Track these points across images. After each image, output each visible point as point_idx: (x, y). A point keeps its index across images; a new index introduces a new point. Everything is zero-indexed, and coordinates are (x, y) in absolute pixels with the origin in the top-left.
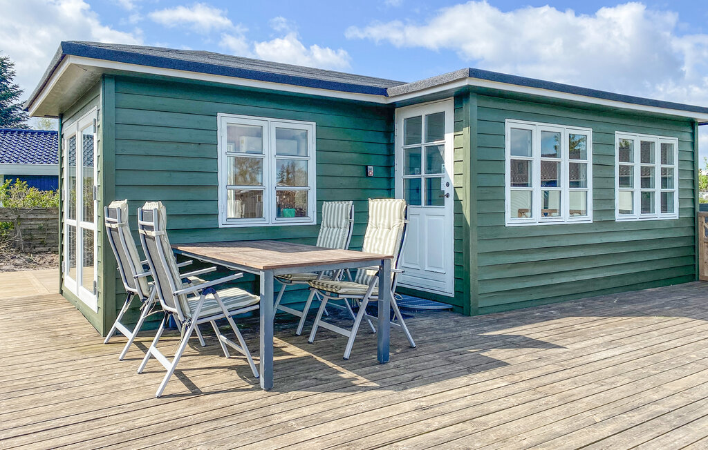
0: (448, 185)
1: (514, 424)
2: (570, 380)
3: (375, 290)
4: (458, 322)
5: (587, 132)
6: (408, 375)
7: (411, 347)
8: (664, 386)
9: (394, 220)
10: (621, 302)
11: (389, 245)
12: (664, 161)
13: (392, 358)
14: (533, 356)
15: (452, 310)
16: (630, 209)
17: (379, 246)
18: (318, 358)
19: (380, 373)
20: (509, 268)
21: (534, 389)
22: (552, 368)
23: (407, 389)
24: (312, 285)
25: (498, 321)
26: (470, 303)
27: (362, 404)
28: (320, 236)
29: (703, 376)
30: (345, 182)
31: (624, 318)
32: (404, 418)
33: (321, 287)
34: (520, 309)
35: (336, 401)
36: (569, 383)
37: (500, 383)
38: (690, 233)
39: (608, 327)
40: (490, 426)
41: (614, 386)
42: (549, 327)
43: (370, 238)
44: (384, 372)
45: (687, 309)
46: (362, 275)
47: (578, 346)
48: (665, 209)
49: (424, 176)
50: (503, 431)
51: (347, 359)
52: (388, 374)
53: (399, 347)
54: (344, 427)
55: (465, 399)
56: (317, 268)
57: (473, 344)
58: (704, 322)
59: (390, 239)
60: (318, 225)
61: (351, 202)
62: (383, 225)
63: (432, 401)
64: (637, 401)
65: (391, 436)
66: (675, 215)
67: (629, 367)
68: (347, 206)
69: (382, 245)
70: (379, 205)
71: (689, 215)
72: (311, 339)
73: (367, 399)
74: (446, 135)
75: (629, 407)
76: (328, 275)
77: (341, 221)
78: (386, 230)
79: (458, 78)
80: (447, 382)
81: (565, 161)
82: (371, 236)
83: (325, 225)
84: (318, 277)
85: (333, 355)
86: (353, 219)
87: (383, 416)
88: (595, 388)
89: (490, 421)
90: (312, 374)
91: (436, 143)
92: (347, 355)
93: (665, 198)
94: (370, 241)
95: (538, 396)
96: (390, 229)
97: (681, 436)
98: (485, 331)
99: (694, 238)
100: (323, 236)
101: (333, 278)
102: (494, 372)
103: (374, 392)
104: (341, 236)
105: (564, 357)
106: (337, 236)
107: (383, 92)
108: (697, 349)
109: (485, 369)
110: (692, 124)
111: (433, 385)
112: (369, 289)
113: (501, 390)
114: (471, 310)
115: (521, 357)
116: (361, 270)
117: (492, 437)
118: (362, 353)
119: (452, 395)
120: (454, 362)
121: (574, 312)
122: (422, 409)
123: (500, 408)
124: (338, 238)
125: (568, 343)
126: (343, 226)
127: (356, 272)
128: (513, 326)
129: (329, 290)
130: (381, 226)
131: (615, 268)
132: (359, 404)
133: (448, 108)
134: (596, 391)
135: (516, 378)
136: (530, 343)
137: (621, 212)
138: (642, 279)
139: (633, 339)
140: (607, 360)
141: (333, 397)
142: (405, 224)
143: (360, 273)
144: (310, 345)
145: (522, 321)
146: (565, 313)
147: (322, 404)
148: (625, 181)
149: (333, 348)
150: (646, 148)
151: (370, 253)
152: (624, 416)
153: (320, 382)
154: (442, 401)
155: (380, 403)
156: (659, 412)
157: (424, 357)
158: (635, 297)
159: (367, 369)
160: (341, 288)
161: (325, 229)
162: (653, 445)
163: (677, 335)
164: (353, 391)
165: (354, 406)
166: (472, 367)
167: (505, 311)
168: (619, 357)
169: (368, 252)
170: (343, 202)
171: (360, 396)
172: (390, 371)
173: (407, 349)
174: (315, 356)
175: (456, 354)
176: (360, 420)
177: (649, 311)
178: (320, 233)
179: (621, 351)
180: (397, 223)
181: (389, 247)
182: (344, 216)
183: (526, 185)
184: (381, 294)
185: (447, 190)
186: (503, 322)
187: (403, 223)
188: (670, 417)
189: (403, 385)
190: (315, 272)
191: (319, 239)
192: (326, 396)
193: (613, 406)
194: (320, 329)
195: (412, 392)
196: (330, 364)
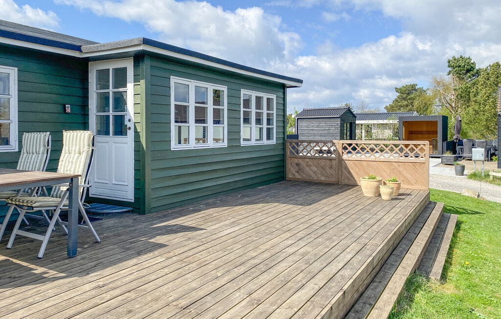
0: (130, 121)
1: (166, 287)
2: (205, 251)
3: (66, 202)
4: (135, 220)
5: (224, 88)
6: (91, 264)
7: (97, 242)
8: (260, 247)
9: (84, 147)
10: (243, 196)
11: (79, 166)
12: (268, 109)
13: (79, 253)
14: (184, 238)
15: (132, 211)
16: (250, 138)
17: (71, 167)
18: (15, 261)
19: (69, 265)
20: (173, 179)
21: (182, 260)
22: (195, 244)
23: (89, 274)
24: (10, 202)
25: (164, 216)
26: (145, 206)
27: (50, 291)
28: (20, 161)
29: (281, 238)
30: (46, 117)
31: (243, 206)
32: (84, 296)
33: (17, 203)
34: (180, 206)
35: (27, 293)
36: (205, 253)
37: (160, 259)
38: (282, 152)
39: (234, 213)
40: (148, 291)
41: (232, 251)
42: (197, 217)
43: (64, 162)
44: (72, 264)
45: (278, 198)
46: (56, 190)
47: (214, 227)
48: (269, 138)
49: (111, 113)
50: (157, 293)
51: (41, 258)
52: (75, 265)
53: (87, 243)
54: (31, 312)
55: (133, 275)
56: (17, 188)
57: (144, 234)
58: (286, 205)
59: (80, 162)
60: (20, 151)
61: (48, 133)
62: (75, 151)
63: (107, 280)
64: (243, 259)
65: (70, 312)
66: (273, 142)
67: (242, 237)
68: (45, 137)
69: (73, 166)
70: (72, 135)
71: (281, 141)
72: (9, 245)
73: (55, 287)
74: (128, 84)
75: (238, 263)
76: (27, 192)
77: (40, 148)
78: (77, 155)
79: (135, 43)
80: (121, 264)
81: (210, 107)
82: (65, 159)
83: (25, 152)
84: (17, 195)
85: (29, 256)
86: (50, 147)
87: (66, 298)
88: (220, 254)
89: (149, 288)
90: (7, 274)
91: (121, 90)
92: (40, 255)
93: (269, 131)
94: (63, 163)
95: (184, 265)
96: (80, 154)
97: (265, 277)
98: (154, 224)
99: (284, 155)
100: (23, 161)
101: (30, 195)
102: (156, 253)
103: (61, 281)
104: (39, 160)
105: (204, 236)
106: (36, 160)
107: (78, 49)
108: (280, 222)
109: (151, 251)
110: (284, 87)
111: (110, 268)
112: (61, 201)
113: (159, 264)
114: (146, 210)
115: (176, 240)
116: (56, 187)
117: (149, 298)
118: (55, 252)
119: (124, 273)
120: (128, 249)
121: (214, 205)
122: (99, 287)
123: (157, 277)
124: (36, 162)
125: (208, 226)
126: (41, 152)
127: (52, 188)
128: (174, 219)
129: (25, 204)
130: (73, 151)
131: (240, 175)
132: (47, 292)
133: (129, 65)
134: (221, 256)
135: (171, 254)
136: (184, 229)
137: (245, 140)
138: (255, 181)
139: (247, 219)
140: (230, 235)
141: (24, 290)
142: (93, 150)
143: (55, 189)
144: (8, 251)
145: (181, 214)
146: (209, 206)
147: (13, 298)
148: (247, 120)
149: (29, 251)
150: (259, 99)
151: (64, 174)
152: (235, 269)
153: (14, 280)
154: (116, 279)
155: (66, 288)
156: (255, 264)
157: (105, 249)
158: (251, 192)
159: (57, 264)
160: (35, 202)
161: (25, 154)
162: (249, 285)
163: (271, 214)
164: (44, 282)
165: (42, 294)
166: (141, 251)
167: (171, 208)
168: (237, 232)
169: (62, 172)
170: (41, 133)
171: (49, 285)
172: (76, 263)
173: (93, 244)
174: (11, 259)
175: (131, 243)
176: (46, 304)
177: (258, 200)
178: (20, 159)
179: (239, 228)
180: (86, 149)
181: (79, 168)
182: (42, 144)
183: (185, 122)
184: (70, 205)
185: (129, 124)
186: (168, 216)
187: (91, 149)
188: (261, 266)
189: (87, 272)
190: (15, 191)
191: (19, 163)
192: (17, 290)
193: (229, 264)
194: (18, 237)
195: (93, 276)
196: (25, 264)
